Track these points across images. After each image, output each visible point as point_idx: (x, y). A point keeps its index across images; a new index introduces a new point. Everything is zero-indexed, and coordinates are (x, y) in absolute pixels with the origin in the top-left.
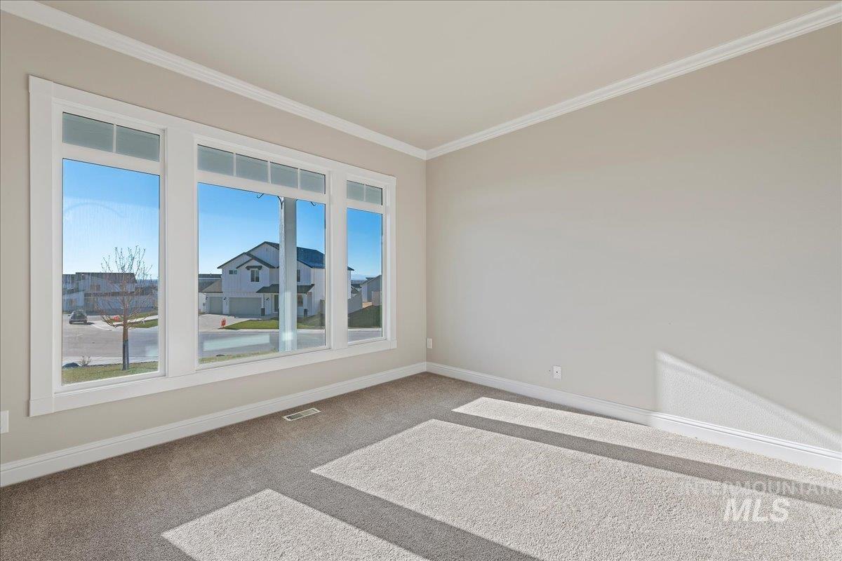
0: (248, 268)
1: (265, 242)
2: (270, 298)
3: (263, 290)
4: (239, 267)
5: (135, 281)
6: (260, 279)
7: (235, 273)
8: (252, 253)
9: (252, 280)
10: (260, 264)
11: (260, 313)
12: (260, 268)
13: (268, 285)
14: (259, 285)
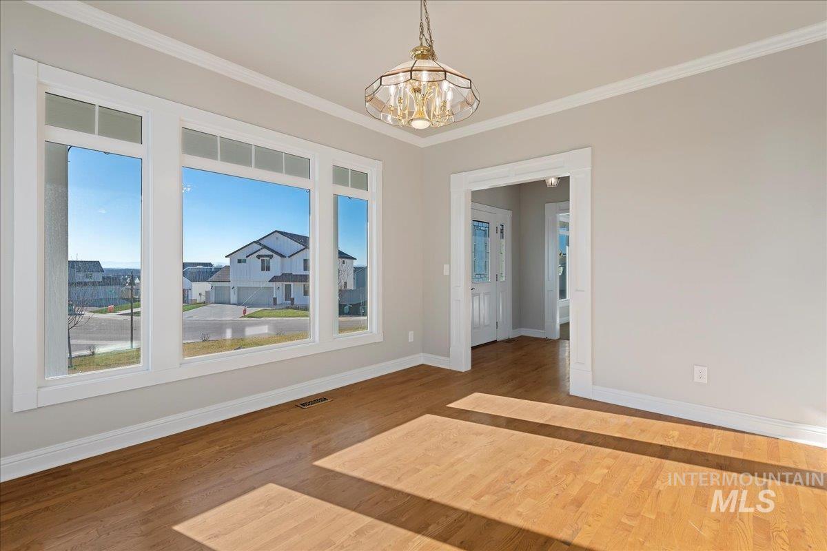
0: (258, 257)
1: (276, 231)
2: (281, 287)
3: (274, 279)
4: (249, 255)
5: (102, 270)
6: (271, 268)
7: (244, 261)
8: (262, 242)
9: (263, 269)
10: (271, 253)
11: (272, 302)
12: (271, 257)
13: (280, 275)
14: (270, 274)
